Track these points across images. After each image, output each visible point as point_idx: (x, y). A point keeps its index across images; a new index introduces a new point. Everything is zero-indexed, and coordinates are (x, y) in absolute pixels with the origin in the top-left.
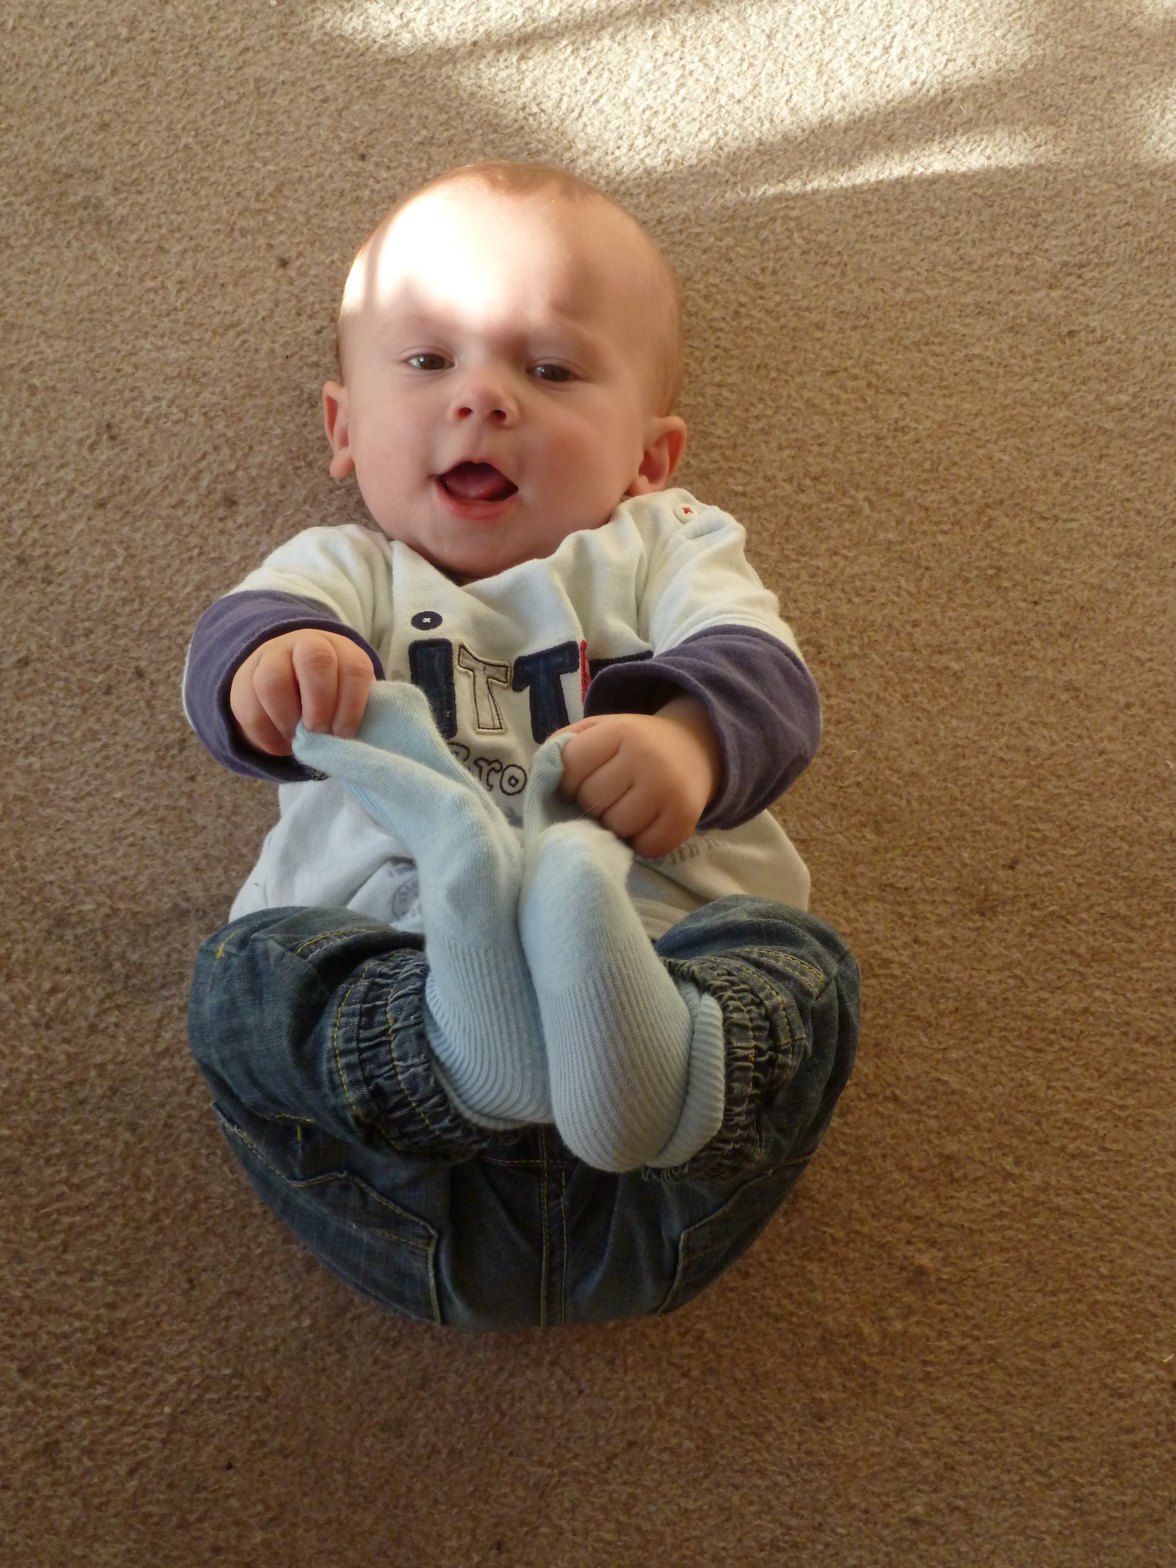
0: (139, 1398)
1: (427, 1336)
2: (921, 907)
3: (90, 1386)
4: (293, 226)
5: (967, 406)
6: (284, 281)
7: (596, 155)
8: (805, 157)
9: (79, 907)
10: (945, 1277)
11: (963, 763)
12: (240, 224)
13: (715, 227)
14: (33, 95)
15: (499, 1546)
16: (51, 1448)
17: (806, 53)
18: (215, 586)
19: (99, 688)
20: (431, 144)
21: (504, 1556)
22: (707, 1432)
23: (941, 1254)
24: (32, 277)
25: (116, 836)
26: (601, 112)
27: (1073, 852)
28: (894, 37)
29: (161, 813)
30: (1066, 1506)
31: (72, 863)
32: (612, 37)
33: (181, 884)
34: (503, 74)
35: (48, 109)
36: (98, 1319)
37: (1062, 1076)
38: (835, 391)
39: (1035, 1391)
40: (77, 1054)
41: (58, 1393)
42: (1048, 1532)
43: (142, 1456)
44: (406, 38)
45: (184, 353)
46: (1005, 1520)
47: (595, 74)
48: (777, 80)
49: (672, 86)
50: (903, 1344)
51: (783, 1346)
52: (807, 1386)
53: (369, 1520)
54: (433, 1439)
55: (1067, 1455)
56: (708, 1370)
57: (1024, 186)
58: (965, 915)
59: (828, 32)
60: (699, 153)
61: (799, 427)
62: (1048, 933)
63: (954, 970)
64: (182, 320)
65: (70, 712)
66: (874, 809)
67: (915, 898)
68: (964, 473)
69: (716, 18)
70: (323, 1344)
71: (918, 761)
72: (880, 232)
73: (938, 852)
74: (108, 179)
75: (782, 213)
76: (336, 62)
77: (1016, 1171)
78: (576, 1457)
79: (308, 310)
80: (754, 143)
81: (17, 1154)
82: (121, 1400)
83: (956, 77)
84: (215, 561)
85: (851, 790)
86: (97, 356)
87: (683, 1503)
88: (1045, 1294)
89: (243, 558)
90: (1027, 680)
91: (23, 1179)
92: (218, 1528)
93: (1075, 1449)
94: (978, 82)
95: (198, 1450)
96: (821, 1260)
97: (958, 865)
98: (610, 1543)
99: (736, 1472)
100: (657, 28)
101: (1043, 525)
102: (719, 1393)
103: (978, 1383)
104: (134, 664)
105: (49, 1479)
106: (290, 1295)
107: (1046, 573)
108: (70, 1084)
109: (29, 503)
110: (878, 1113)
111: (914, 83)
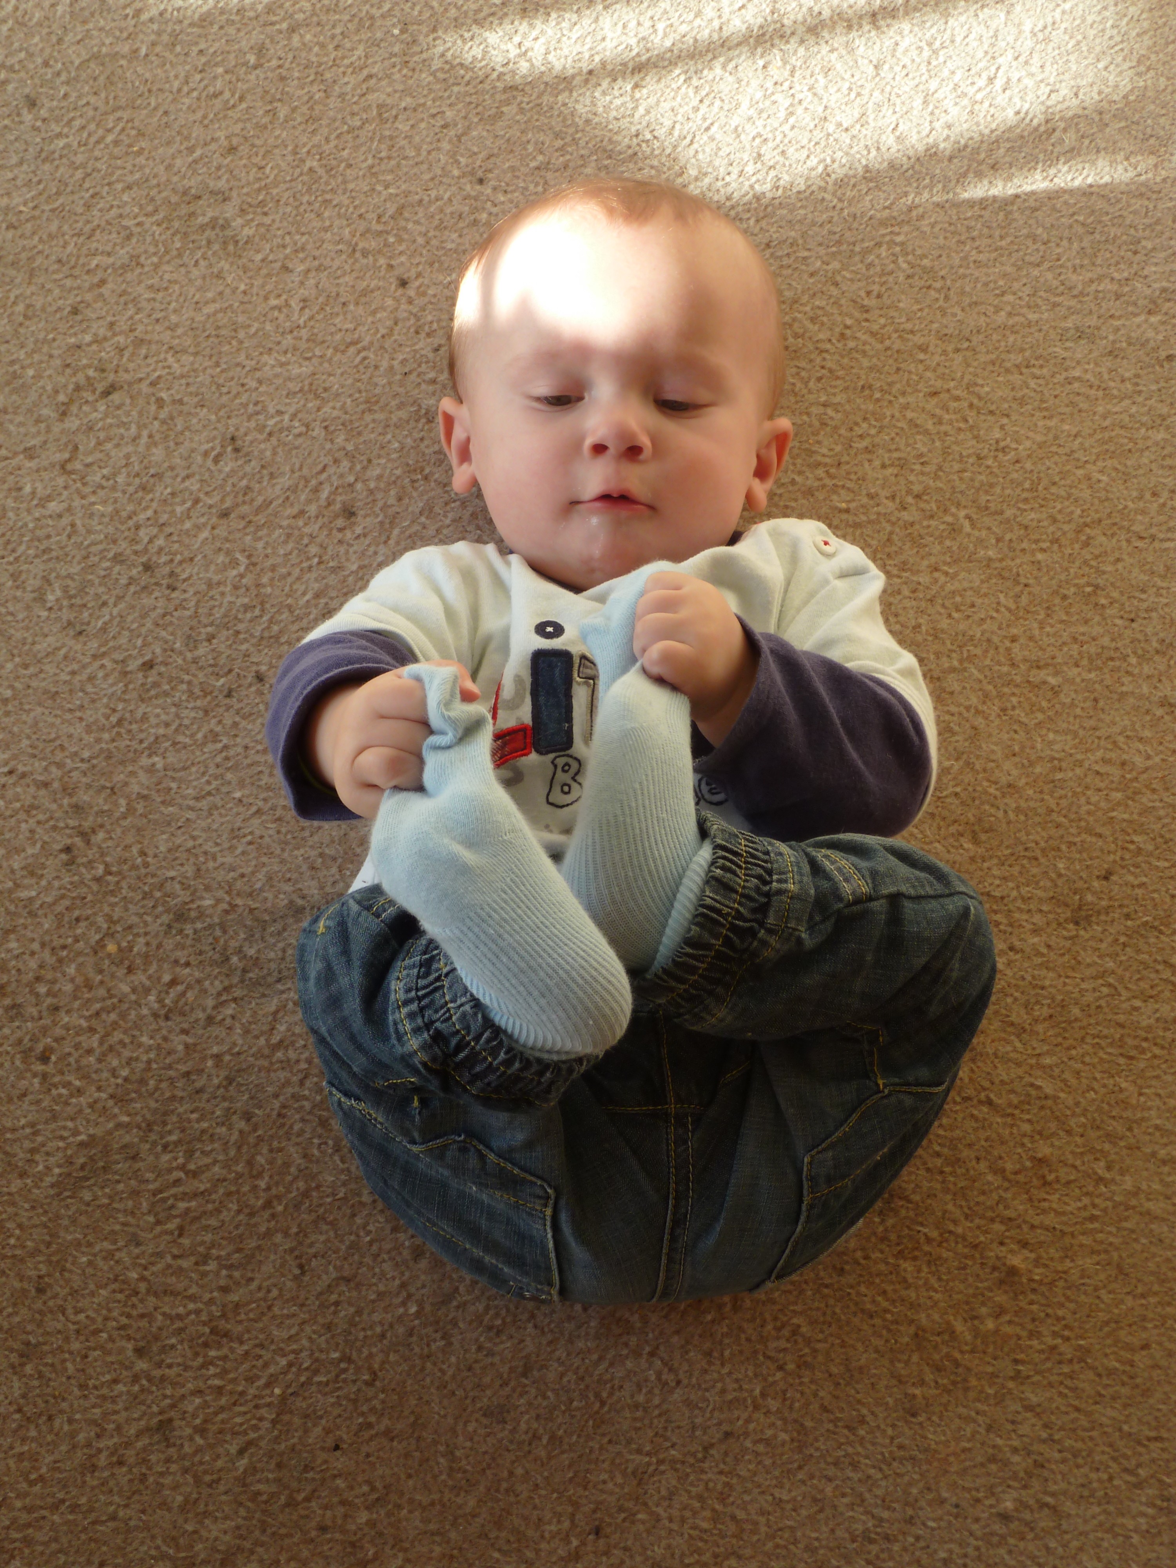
0: (251, 1380)
1: (530, 1325)
2: (1017, 915)
3: (203, 1366)
4: (412, 248)
5: (1067, 427)
6: (404, 300)
7: (707, 181)
8: (910, 184)
9: (199, 903)
10: (1037, 1278)
11: (1059, 776)
12: (361, 245)
13: (822, 251)
14: (165, 119)
15: (597, 1531)
16: (165, 1426)
17: (912, 84)
18: (333, 594)
19: (221, 691)
20: (547, 169)
21: (602, 1542)
22: (802, 1425)
23: (1033, 1256)
24: (161, 294)
25: (235, 834)
26: (712, 139)
27: (1166, 864)
28: (998, 69)
29: (279, 812)
30: (1154, 1506)
31: (192, 860)
32: (724, 67)
33: (297, 882)
34: (618, 102)
35: (178, 133)
36: (212, 1301)
37: (1154, 1082)
38: (938, 411)
39: (1125, 1391)
40: (195, 1045)
41: (171, 1373)
42: (1136, 1531)
43: (252, 1435)
44: (524, 67)
45: (306, 369)
46: (1094, 1517)
47: (707, 102)
48: (884, 109)
49: (782, 114)
50: (994, 1343)
51: (876, 1342)
52: (900, 1382)
53: (472, 1503)
54: (535, 1426)
55: (1154, 1455)
56: (802, 1364)
57: (1125, 214)
58: (1059, 924)
59: (934, 63)
60: (808, 179)
61: (902, 447)
62: (1141, 943)
63: (1048, 978)
64: (305, 337)
65: (193, 714)
66: (972, 819)
67: (1011, 907)
68: (1063, 493)
69: (825, 48)
70: (430, 1329)
71: (1015, 772)
72: (981, 257)
73: (1034, 863)
74: (236, 201)
75: (887, 238)
76: (456, 89)
77: (1108, 1176)
78: (673, 1446)
79: (427, 328)
80: (860, 171)
81: (136, 1140)
82: (234, 1381)
83: (1059, 107)
84: (334, 570)
85: (948, 800)
86: (222, 371)
87: (777, 1493)
88: (1134, 1297)
89: (361, 567)
90: (1123, 695)
91: (141, 1164)
92: (326, 1507)
93: (1163, 1450)
94: (1080, 112)
95: (306, 1431)
96: (915, 1258)
97: (1054, 876)
98: (706, 1531)
99: (828, 1464)
100: (767, 58)
101: (1140, 544)
102: (813, 1387)
103: (1068, 1382)
104: (254, 668)
105: (162, 1456)
106: (397, 1282)
107: (1143, 591)
108: (187, 1074)
109: (155, 512)
110: (972, 1116)
111: (1018, 113)
